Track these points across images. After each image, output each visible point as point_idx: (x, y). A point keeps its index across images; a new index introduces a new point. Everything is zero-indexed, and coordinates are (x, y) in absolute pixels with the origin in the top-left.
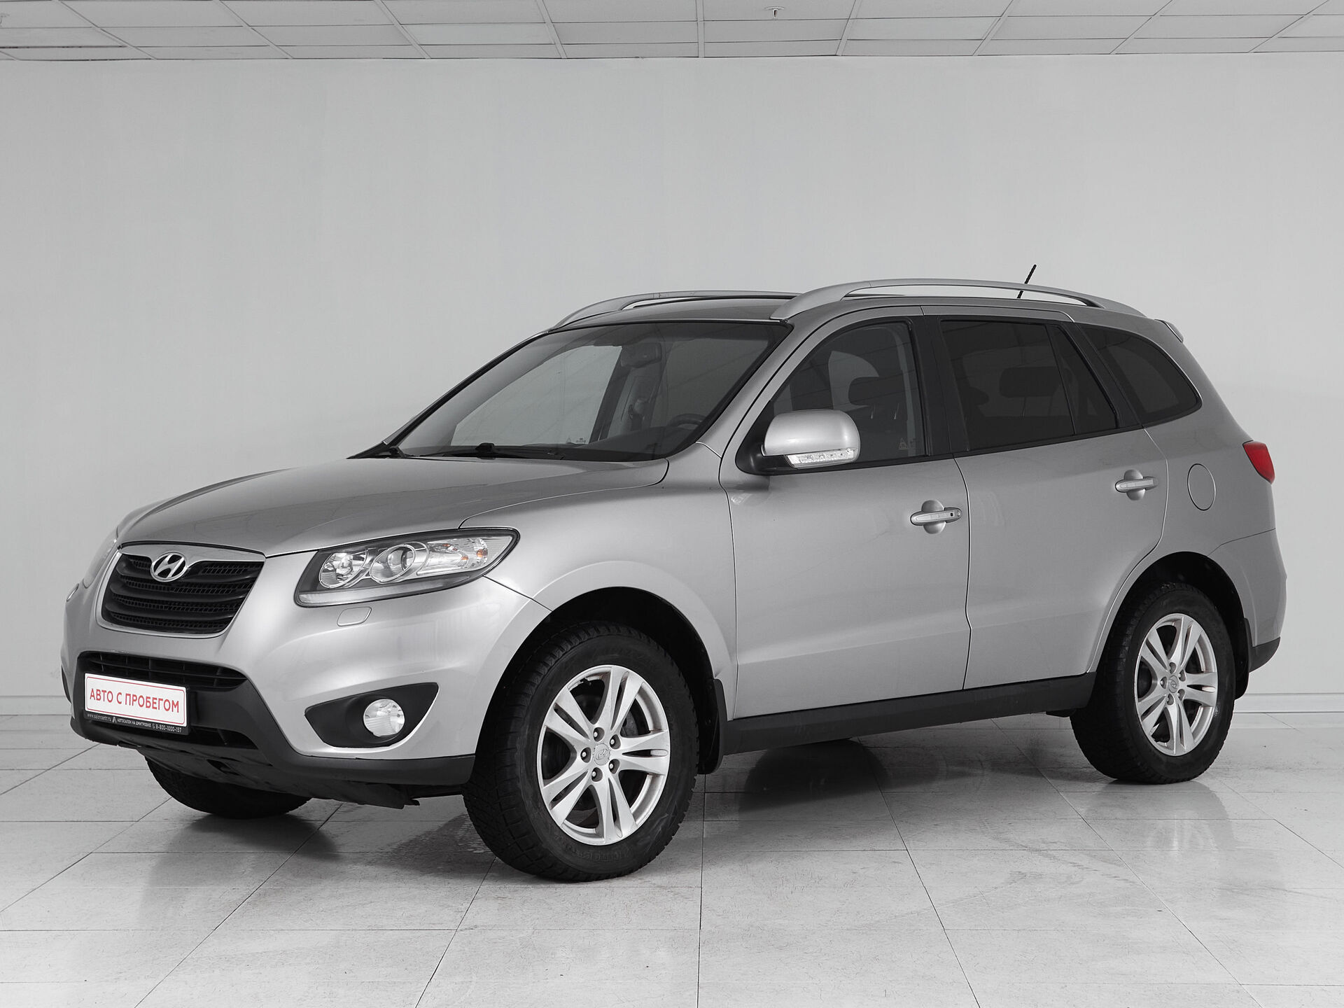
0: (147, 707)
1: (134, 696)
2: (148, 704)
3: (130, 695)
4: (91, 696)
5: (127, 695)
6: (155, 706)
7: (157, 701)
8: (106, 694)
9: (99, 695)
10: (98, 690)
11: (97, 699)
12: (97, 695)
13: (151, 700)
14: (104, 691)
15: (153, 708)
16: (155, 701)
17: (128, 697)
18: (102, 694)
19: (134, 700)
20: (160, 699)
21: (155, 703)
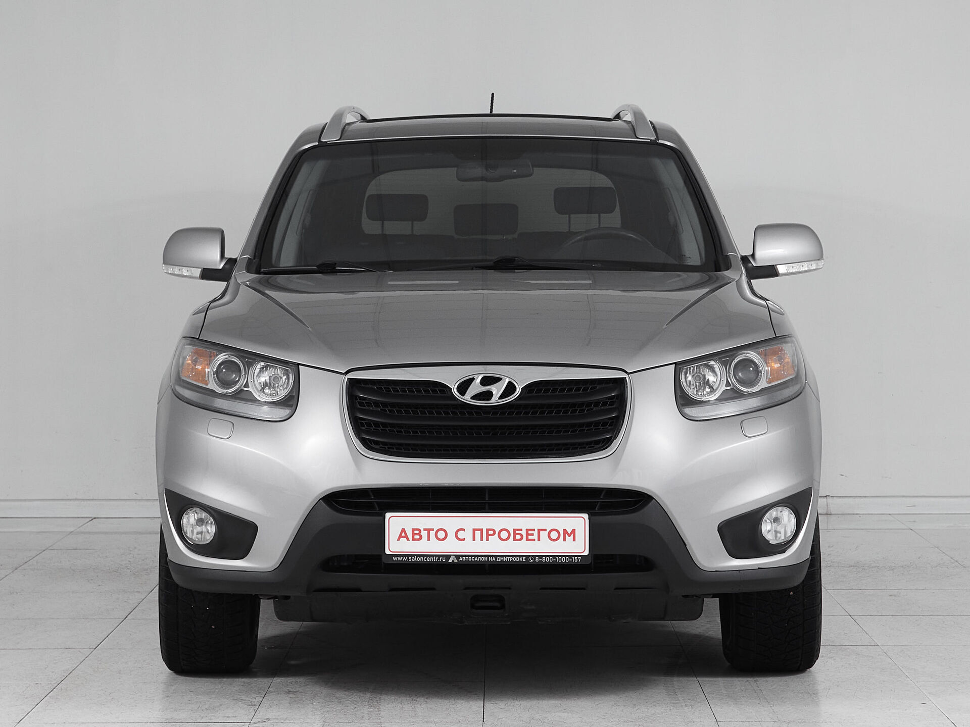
0: (515, 539)
1: (488, 530)
2: (518, 537)
3: (481, 530)
4: (400, 536)
5: (474, 530)
6: (530, 537)
7: (536, 533)
8: (432, 533)
9: (419, 534)
10: (413, 530)
11: (413, 539)
12: (413, 534)
13: (524, 533)
14: (429, 530)
15: (527, 539)
16: (530, 532)
17: (478, 533)
18: (424, 534)
19: (488, 535)
20: (539, 530)
21: (532, 535)
